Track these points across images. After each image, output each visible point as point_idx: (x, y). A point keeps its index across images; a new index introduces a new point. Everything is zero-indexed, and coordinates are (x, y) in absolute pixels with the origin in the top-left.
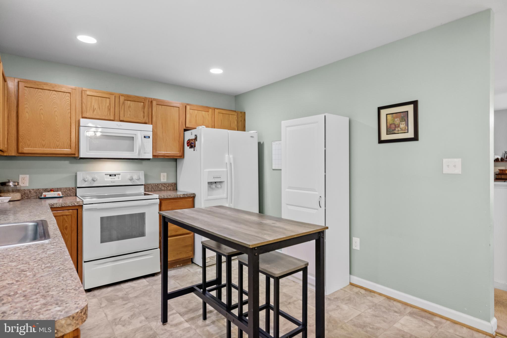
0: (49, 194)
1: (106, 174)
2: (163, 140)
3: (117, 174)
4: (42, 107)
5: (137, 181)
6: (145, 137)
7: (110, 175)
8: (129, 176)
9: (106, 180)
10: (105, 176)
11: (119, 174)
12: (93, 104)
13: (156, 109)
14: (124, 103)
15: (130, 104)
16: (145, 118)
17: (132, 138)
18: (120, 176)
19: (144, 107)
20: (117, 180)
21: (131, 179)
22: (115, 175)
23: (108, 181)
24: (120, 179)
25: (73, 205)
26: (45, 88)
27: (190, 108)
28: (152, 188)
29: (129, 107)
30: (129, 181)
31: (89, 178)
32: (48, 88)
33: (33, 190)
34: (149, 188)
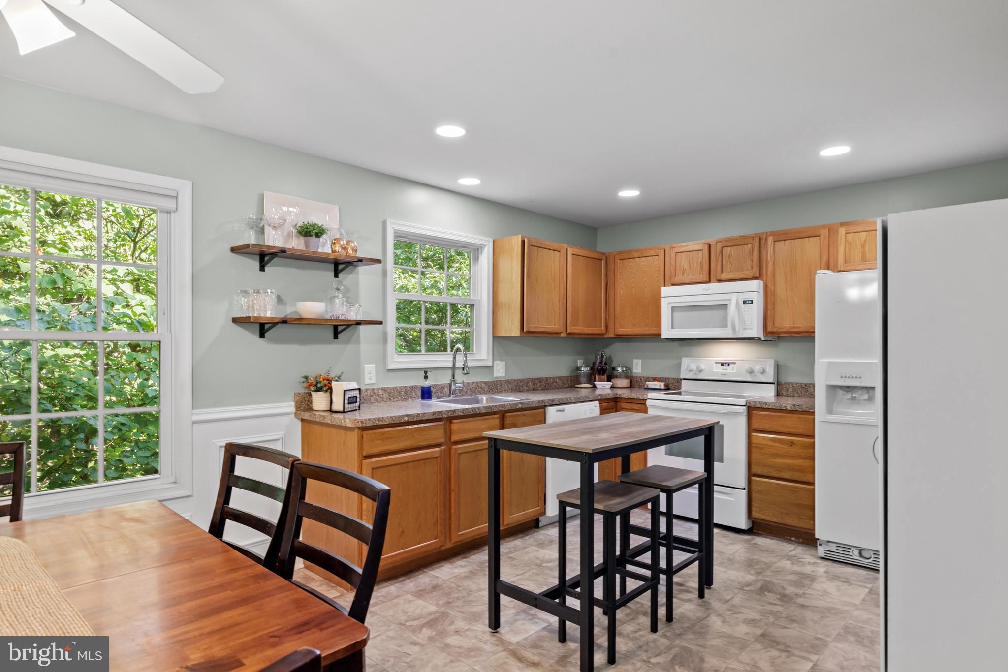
0: (651, 384)
1: (716, 363)
2: (787, 303)
3: (732, 363)
4: (633, 280)
5: (760, 375)
6: (744, 302)
7: (722, 365)
8: (747, 366)
9: (714, 371)
10: (715, 365)
11: (735, 363)
12: (683, 263)
13: (774, 250)
14: (722, 252)
15: (731, 251)
16: (754, 270)
17: (724, 307)
18: (735, 366)
19: (752, 250)
20: (730, 373)
21: (751, 372)
22: (729, 365)
23: (718, 372)
24: (734, 371)
25: (638, 398)
26: (635, 256)
27: (846, 231)
28: (794, 390)
29: (730, 256)
30: (748, 374)
31: (693, 367)
32: (638, 256)
33: (644, 377)
34: (788, 389)
